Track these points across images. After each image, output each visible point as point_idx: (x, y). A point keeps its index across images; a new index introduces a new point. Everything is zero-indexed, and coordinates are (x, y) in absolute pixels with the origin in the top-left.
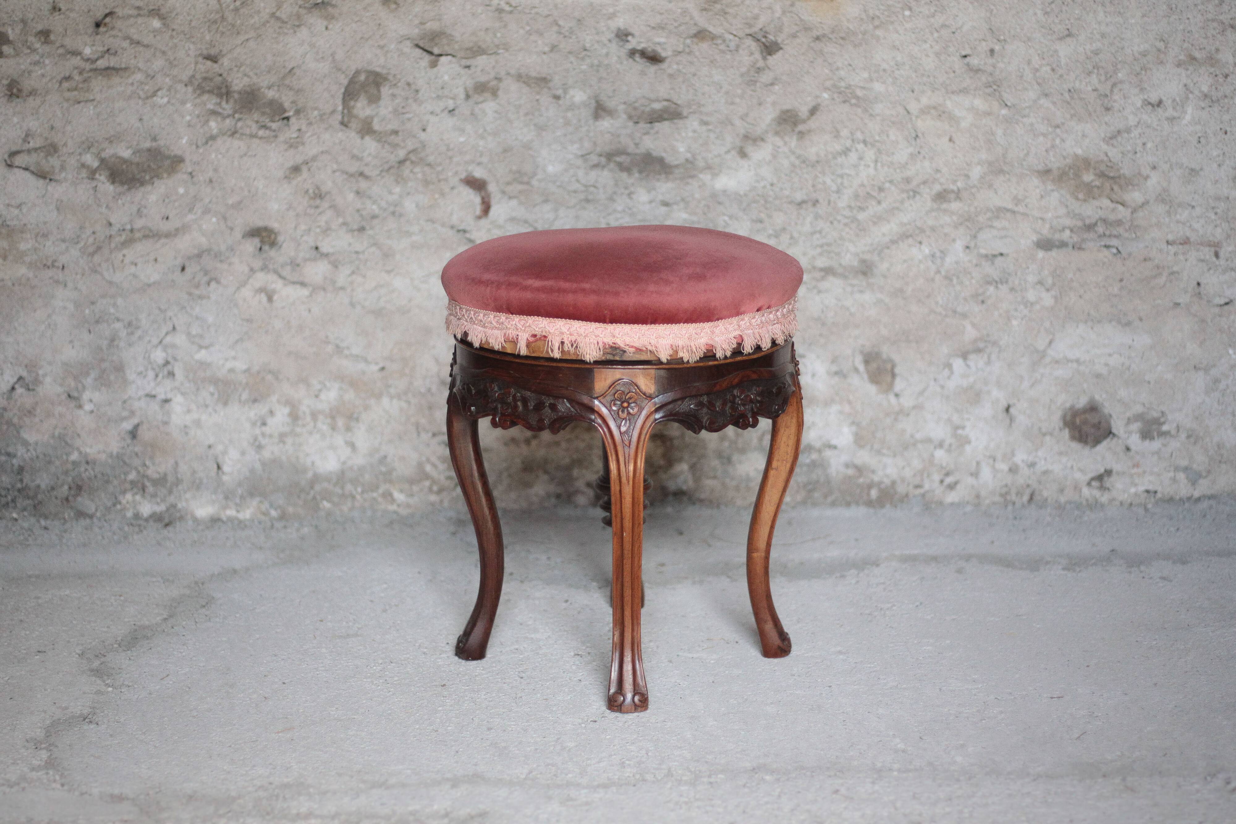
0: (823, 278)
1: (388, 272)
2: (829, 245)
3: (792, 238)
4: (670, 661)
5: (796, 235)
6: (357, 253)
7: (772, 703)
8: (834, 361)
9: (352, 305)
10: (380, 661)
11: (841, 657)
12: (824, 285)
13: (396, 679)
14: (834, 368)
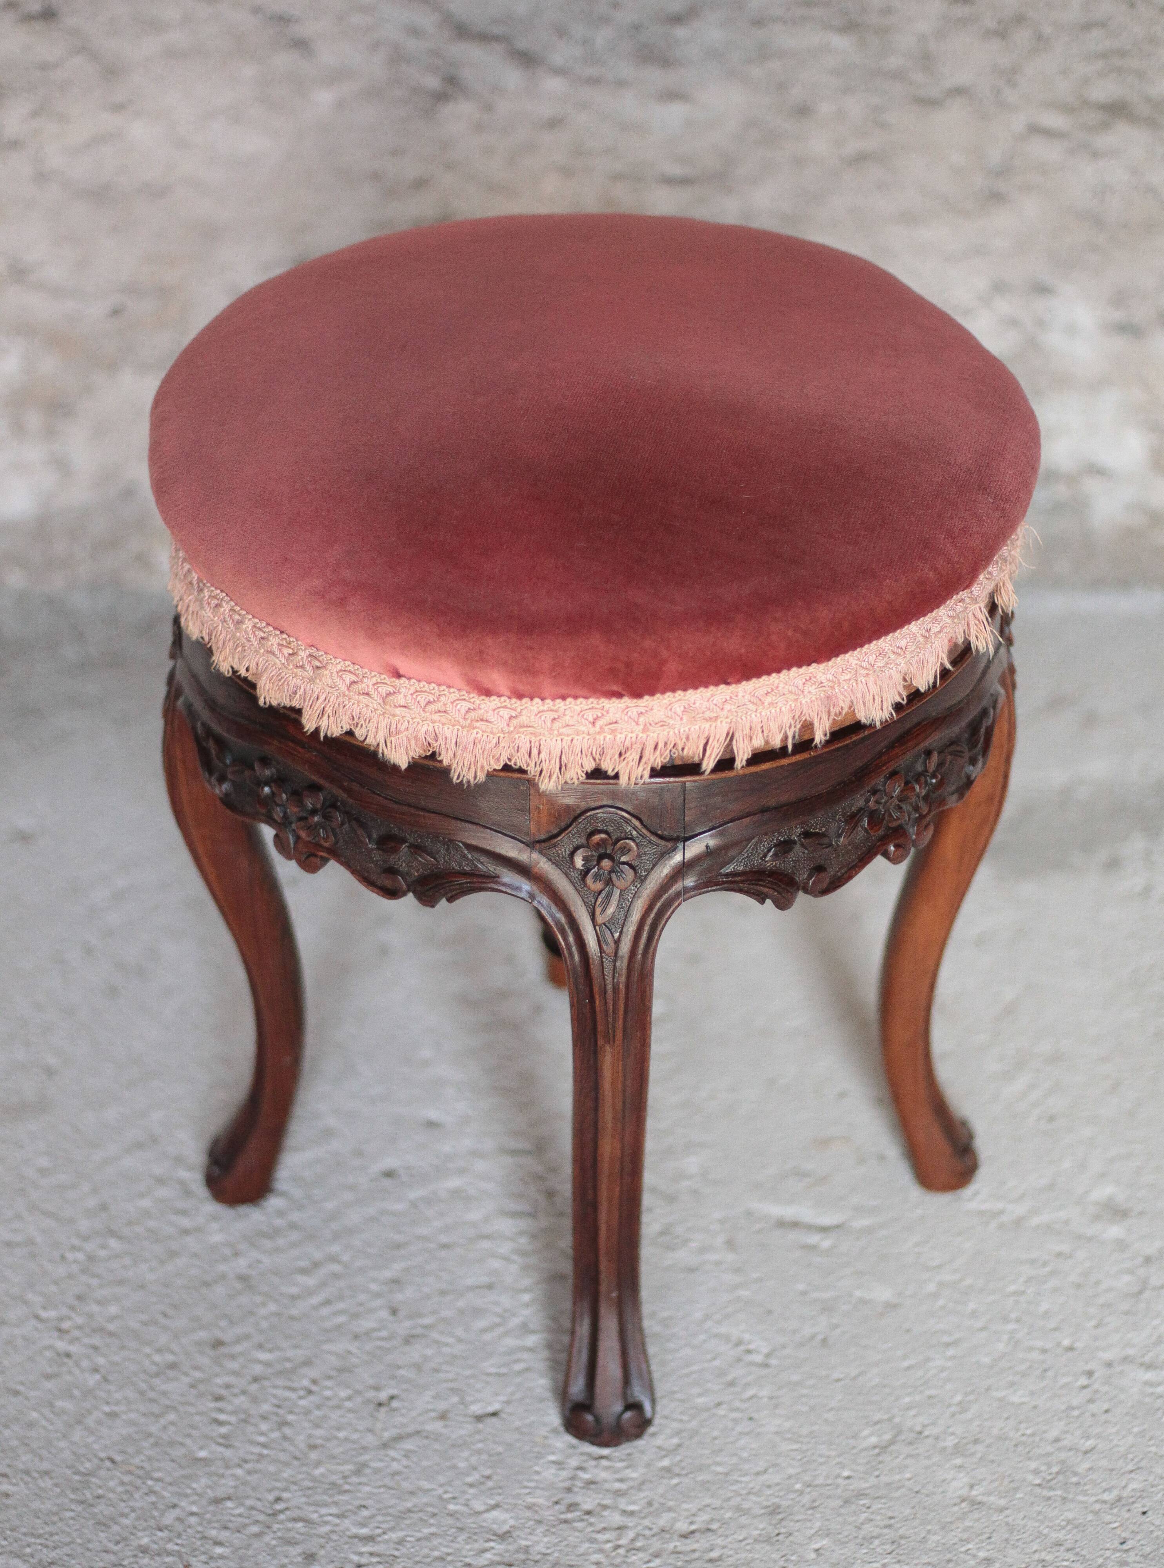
0: (1105, 126)
1: (119, 108)
2: (1122, 53)
3: (1039, 37)
4: (730, 1244)
5: (1047, 30)
6: (44, 67)
7: (958, 1450)
8: (1119, 299)
9: (42, 177)
10: (84, 1225)
11: (1114, 1231)
12: (1105, 140)
13: (113, 1310)
14: (1118, 315)
